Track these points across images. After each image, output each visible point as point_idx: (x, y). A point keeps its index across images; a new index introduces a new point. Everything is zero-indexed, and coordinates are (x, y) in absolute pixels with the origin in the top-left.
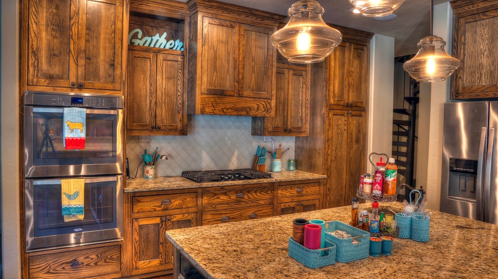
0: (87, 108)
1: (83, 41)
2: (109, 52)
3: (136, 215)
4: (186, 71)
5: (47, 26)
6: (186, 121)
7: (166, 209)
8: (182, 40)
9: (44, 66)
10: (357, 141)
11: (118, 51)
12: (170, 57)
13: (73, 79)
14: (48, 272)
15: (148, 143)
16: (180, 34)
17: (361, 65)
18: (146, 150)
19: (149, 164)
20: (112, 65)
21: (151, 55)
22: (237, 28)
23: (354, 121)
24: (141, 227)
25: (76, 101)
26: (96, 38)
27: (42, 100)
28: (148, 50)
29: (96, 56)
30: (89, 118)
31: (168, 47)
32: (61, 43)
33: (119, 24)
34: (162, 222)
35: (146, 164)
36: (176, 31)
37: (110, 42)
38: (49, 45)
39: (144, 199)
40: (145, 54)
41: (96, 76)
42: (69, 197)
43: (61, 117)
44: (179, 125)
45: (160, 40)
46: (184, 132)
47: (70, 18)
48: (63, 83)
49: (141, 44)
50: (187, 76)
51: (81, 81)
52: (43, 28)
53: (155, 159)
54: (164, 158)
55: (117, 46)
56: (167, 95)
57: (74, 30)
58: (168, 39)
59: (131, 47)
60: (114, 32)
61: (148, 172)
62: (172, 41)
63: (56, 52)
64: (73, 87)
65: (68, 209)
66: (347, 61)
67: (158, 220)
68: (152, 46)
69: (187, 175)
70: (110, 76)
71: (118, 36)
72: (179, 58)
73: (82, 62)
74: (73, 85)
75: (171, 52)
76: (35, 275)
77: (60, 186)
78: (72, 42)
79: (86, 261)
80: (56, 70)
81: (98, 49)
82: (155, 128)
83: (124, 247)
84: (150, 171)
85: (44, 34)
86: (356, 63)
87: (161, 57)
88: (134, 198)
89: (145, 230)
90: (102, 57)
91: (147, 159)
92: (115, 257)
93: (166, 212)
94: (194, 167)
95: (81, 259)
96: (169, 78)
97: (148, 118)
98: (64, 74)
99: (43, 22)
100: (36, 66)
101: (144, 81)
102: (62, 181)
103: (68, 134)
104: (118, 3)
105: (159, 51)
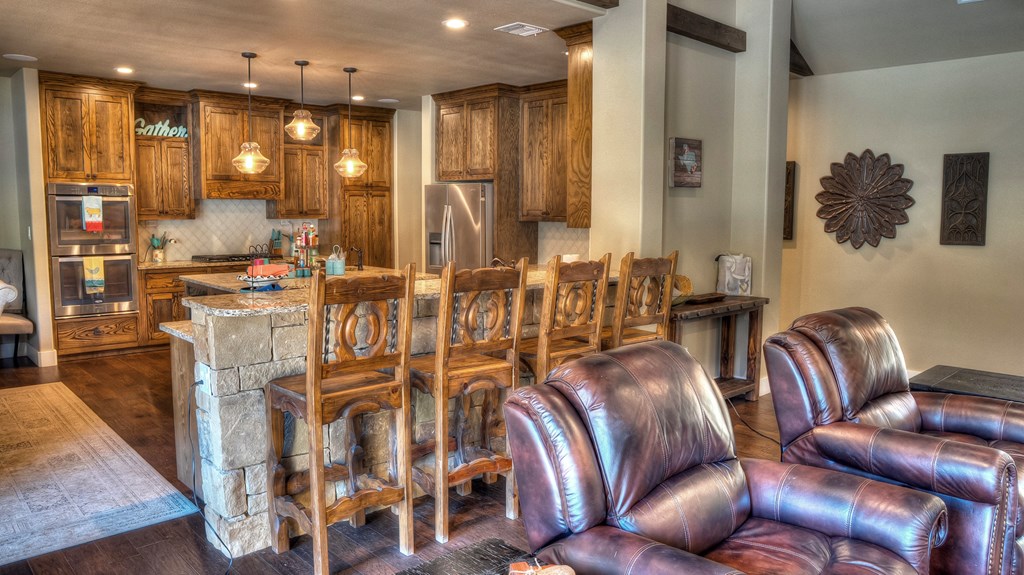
0: (103, 196)
1: (94, 138)
2: (118, 146)
3: (150, 291)
4: (191, 157)
5: (62, 126)
6: (193, 205)
7: (178, 286)
8: (186, 126)
9: (62, 161)
10: (381, 222)
11: (126, 145)
12: (174, 144)
13: (88, 172)
14: (74, 338)
15: (155, 227)
16: (183, 117)
17: (382, 143)
18: (153, 236)
19: (158, 248)
20: (122, 158)
21: (155, 143)
22: (240, 115)
23: (376, 203)
24: (154, 301)
25: (92, 190)
26: (106, 134)
27: (64, 191)
28: (152, 138)
29: (107, 151)
30: (105, 204)
31: (171, 135)
32: (75, 140)
33: (125, 120)
34: (174, 297)
35: (155, 248)
36: (179, 115)
37: (118, 137)
38: (65, 141)
39: (156, 277)
40: (149, 143)
41: (107, 167)
42: (91, 272)
43: (80, 204)
44: (187, 211)
45: (163, 128)
46: (191, 216)
47: (82, 118)
48: (78, 173)
49: (145, 133)
50: (191, 162)
51: (95, 173)
52: (60, 128)
53: (163, 244)
54: (172, 242)
55: (125, 140)
56: (173, 181)
57: (86, 128)
58: (171, 126)
59: (138, 138)
60: (122, 128)
61: (157, 256)
62: (175, 128)
63: (72, 149)
64: (87, 178)
65: (92, 281)
66: (364, 139)
67: (170, 296)
68: (155, 134)
69: (195, 258)
70: (119, 167)
71: (125, 131)
72: (184, 145)
73: (94, 156)
74: (88, 176)
75: (174, 139)
76: (63, 340)
77: (82, 262)
78: (84, 139)
79: (106, 330)
80: (72, 164)
81: (108, 144)
82: (164, 213)
83: (139, 318)
84: (159, 254)
85: (60, 134)
86: (376, 141)
87: (164, 144)
88: (148, 274)
89: (158, 304)
90: (111, 150)
91: (156, 243)
92: (132, 327)
93: (178, 289)
94: (203, 252)
95: (102, 328)
96: (174, 165)
97: (155, 203)
98: (80, 167)
99: (59, 123)
100: (55, 161)
101: (150, 168)
102: (84, 258)
103: (87, 218)
104: (123, 101)
105: (163, 139)
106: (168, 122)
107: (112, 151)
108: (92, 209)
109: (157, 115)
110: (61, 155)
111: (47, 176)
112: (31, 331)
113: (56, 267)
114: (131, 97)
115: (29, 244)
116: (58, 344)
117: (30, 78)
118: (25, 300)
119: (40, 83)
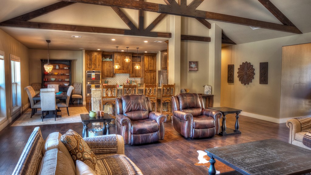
1: (94, 62)
2: (98, 63)
4: (113, 65)
10: (153, 79)
11: (100, 63)
12: (110, 63)
13: (93, 68)
14: (89, 100)
15: (106, 79)
17: (154, 61)
18: (105, 81)
20: (99, 65)
21: (106, 62)
22: (122, 56)
23: (152, 74)
25: (93, 72)
26: (96, 61)
27: (89, 72)
29: (96, 64)
30: (95, 74)
32: (91, 62)
33: (100, 58)
36: (111, 56)
38: (89, 63)
41: (96, 68)
43: (91, 74)
44: (112, 75)
45: (108, 59)
46: (113, 77)
47: (92, 58)
48: (91, 69)
49: (104, 61)
54: (109, 82)
56: (109, 70)
57: (93, 60)
58: (109, 59)
59: (102, 61)
60: (99, 60)
66: (150, 60)
70: (99, 67)
72: (112, 63)
73: (94, 65)
80: (90, 67)
82: (107, 76)
85: (88, 61)
86: (152, 61)
87: (108, 63)
96: (109, 67)
97: (106, 74)
98: (91, 68)
99: (88, 59)
100: (87, 67)
101: (105, 67)
102: (91, 85)
103: (92, 77)
104: (100, 55)
105: (108, 61)
107: (97, 64)
108: (93, 75)
109: (107, 57)
110: (88, 65)
111: (86, 69)
112: (82, 98)
113: (87, 86)
114: (101, 54)
115: (82, 81)
116: (86, 101)
117: (84, 51)
118: (82, 92)
119: (85, 52)
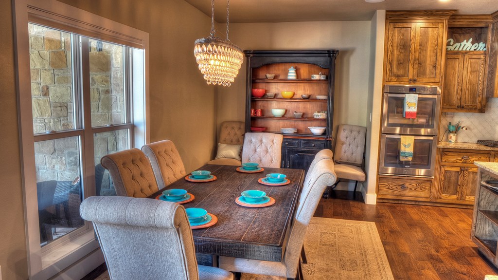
0: (419, 94)
1: (417, 53)
2: (433, 58)
3: (443, 164)
4: (487, 66)
5: (397, 46)
6: (484, 102)
7: (465, 163)
8: (485, 42)
9: (395, 70)
11: (439, 58)
12: (474, 57)
13: (411, 77)
14: (388, 188)
15: (452, 117)
16: (483, 36)
18: (450, 123)
19: (453, 132)
20: (435, 67)
21: (460, 56)
24: (446, 171)
25: (412, 90)
26: (425, 50)
27: (394, 90)
28: (458, 53)
29: (425, 62)
30: (420, 100)
31: (472, 49)
32: (405, 55)
33: (440, 40)
34: (461, 170)
35: (450, 132)
36: (480, 35)
37: (434, 52)
38: (398, 57)
39: (450, 154)
40: (455, 56)
41: (424, 75)
42: (405, 146)
43: (403, 99)
44: (479, 106)
45: (467, 45)
46: (482, 111)
47: (410, 40)
48: (405, 79)
49: (452, 50)
50: (487, 69)
51: (415, 78)
52: (395, 48)
53: (457, 129)
54: (464, 129)
55: (438, 54)
56: (470, 83)
57: (413, 47)
58: (473, 43)
59: (448, 53)
60: (437, 45)
61: (451, 138)
62: (477, 44)
63: (401, 62)
64: (410, 81)
65: (404, 153)
67: (458, 169)
68: (460, 49)
69: (480, 142)
70: (433, 74)
71: (439, 48)
72: (482, 57)
73: (416, 66)
74: (410, 80)
75: (475, 53)
76: (382, 188)
77: (400, 139)
78: (411, 54)
79: (410, 186)
80: (401, 72)
81: (426, 58)
82: (461, 108)
83: (433, 182)
84: (453, 137)
85: (395, 52)
87: (467, 57)
88: (444, 152)
89: (448, 174)
90: (428, 62)
91: (452, 128)
92: (427, 188)
93: (465, 165)
94: (487, 137)
95: (407, 185)
96: (473, 72)
97: (455, 100)
98: (406, 74)
99: (395, 45)
100: (391, 71)
101: (454, 74)
102: (401, 136)
103: (407, 109)
104: (440, 26)
105: (466, 52)
106: (471, 40)
108: (411, 103)
109: (462, 36)
110: (395, 66)
111: (385, 80)
112: (363, 179)
113: (384, 140)
114: (446, 22)
115: (370, 124)
116: (378, 190)
117: (381, 15)
118: (364, 158)
119: (386, 19)
